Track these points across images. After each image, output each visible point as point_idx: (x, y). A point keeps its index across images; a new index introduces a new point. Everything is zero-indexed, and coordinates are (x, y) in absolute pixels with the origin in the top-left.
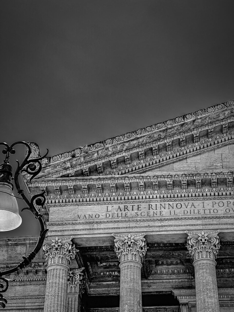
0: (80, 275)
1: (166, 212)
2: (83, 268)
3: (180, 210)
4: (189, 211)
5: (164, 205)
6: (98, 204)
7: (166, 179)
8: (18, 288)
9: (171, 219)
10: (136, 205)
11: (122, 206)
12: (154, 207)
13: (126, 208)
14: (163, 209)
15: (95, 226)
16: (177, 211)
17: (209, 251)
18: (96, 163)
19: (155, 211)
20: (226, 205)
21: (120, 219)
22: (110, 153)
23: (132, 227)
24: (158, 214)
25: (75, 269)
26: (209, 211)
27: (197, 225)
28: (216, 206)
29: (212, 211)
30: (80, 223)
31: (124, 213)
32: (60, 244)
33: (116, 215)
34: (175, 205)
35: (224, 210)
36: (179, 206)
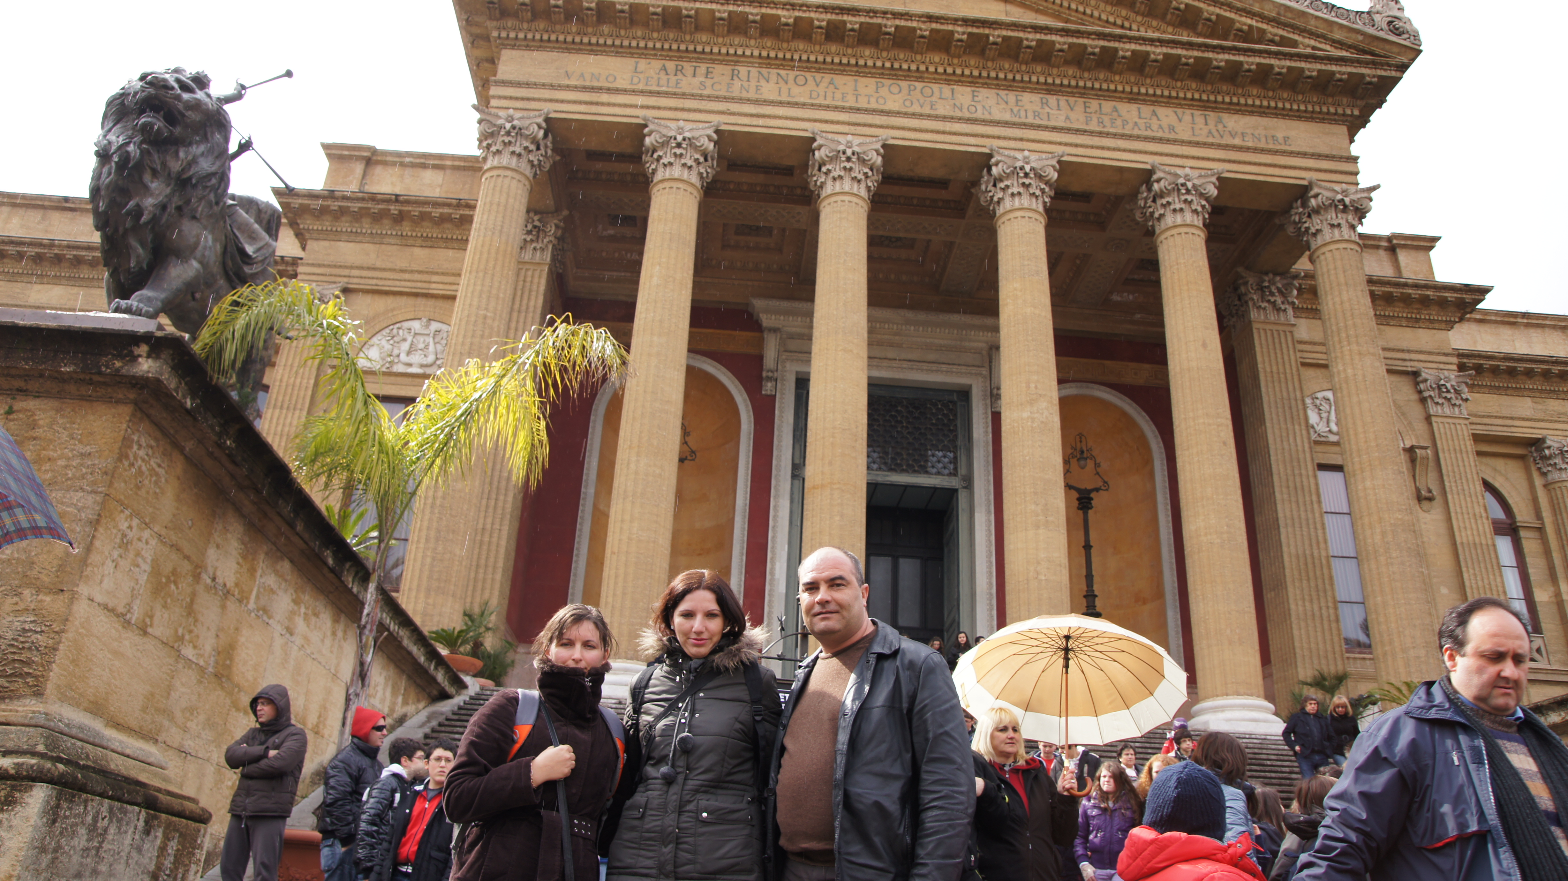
0: (557, 226)
1: (769, 91)
2: (565, 213)
3: (802, 88)
4: (822, 93)
5: (766, 75)
6: (619, 53)
7: (780, 12)
8: (417, 251)
9: (781, 104)
10: (702, 64)
11: (671, 65)
12: (745, 73)
13: (678, 70)
14: (763, 83)
15: (605, 98)
16: (796, 90)
17: (860, 176)
19: (746, 84)
20: (905, 91)
21: (664, 89)
23: (689, 110)
24: (752, 89)
25: (547, 213)
26: (866, 99)
27: (838, 123)
28: (884, 91)
29: (873, 100)
30: (568, 88)
31: (673, 79)
32: (516, 122)
33: (654, 81)
34: (791, 78)
35: (901, 101)
36: (801, 80)
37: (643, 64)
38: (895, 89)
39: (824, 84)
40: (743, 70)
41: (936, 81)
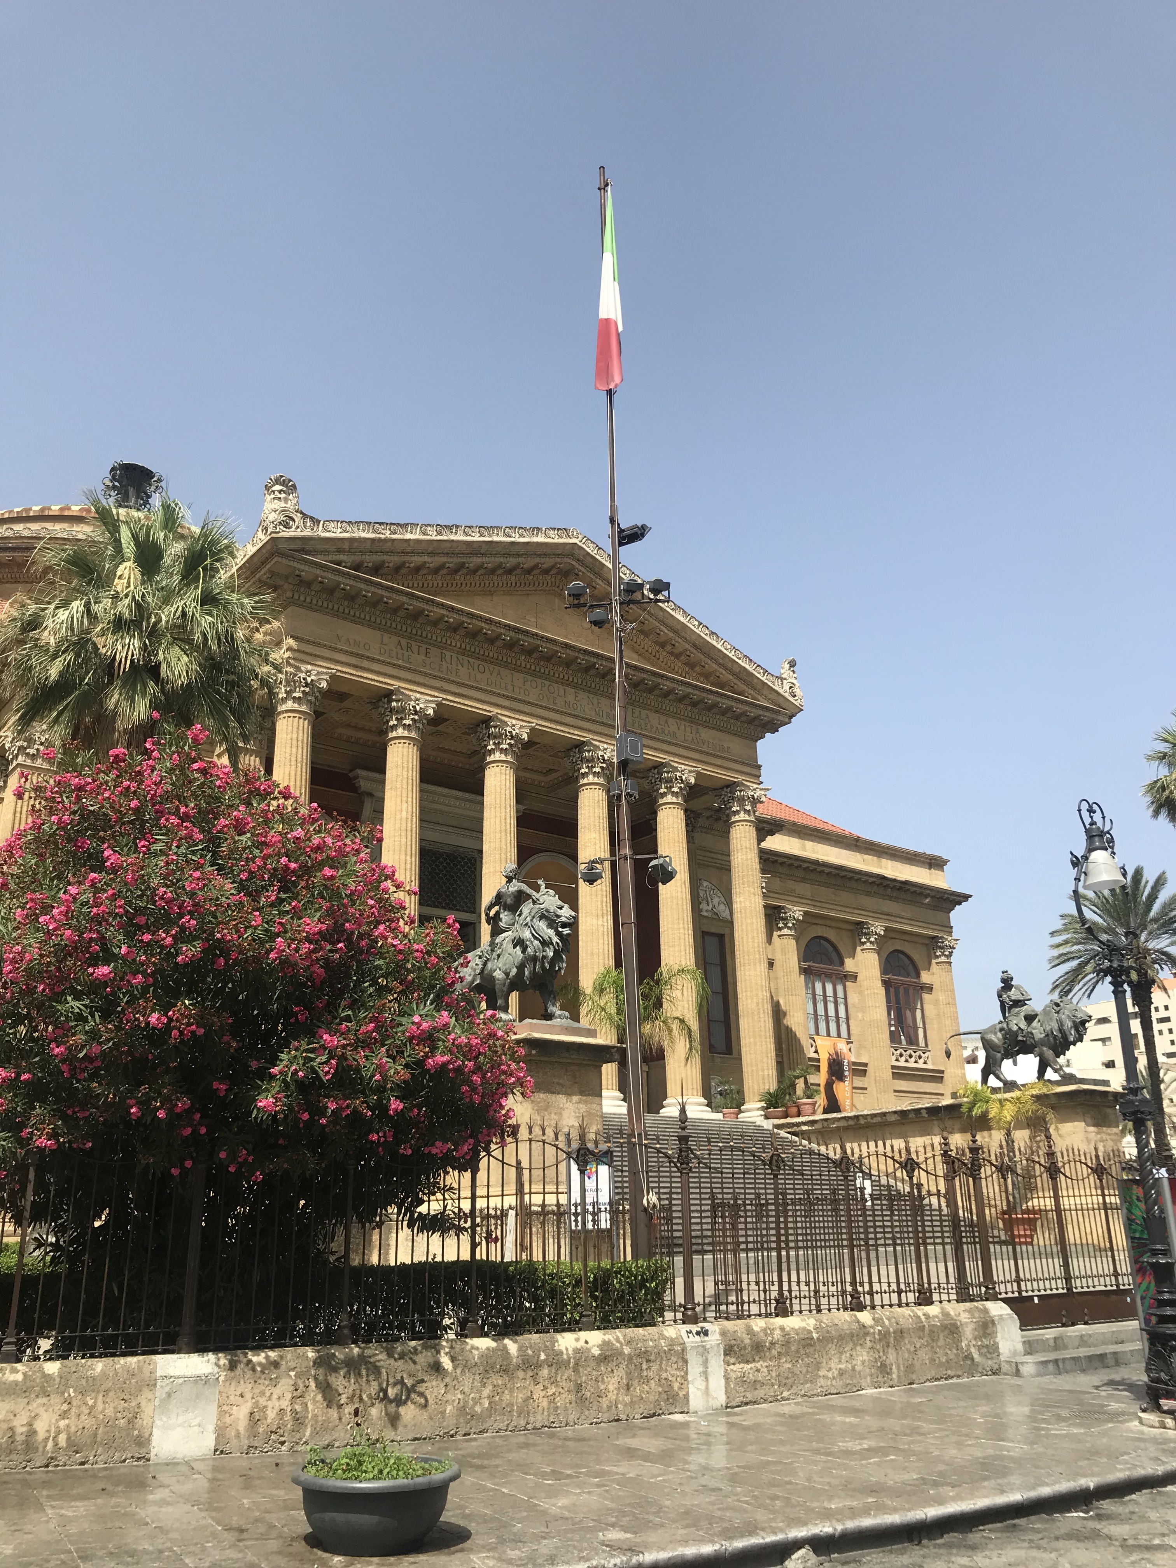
1: (463, 673)
3: (483, 677)
4: (494, 681)
5: (462, 661)
6: (369, 626)
9: (472, 687)
10: (424, 646)
11: (404, 642)
12: (448, 658)
13: (409, 648)
14: (460, 667)
15: (365, 664)
16: (479, 676)
18: (385, 557)
19: (450, 666)
20: (540, 687)
22: (409, 549)
24: (454, 672)
26: (518, 690)
27: (504, 706)
28: (528, 685)
29: (522, 691)
30: (341, 651)
31: (406, 654)
33: (394, 654)
34: (476, 665)
36: (481, 669)
37: (386, 638)
38: (534, 684)
39: (495, 674)
40: (448, 654)
41: (557, 682)
